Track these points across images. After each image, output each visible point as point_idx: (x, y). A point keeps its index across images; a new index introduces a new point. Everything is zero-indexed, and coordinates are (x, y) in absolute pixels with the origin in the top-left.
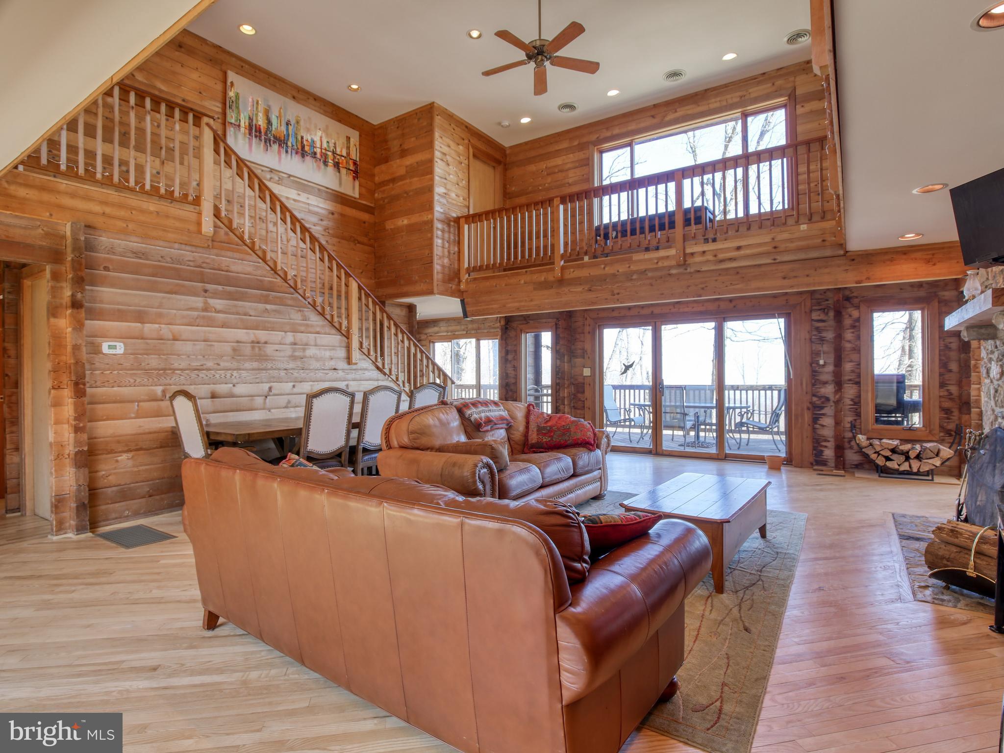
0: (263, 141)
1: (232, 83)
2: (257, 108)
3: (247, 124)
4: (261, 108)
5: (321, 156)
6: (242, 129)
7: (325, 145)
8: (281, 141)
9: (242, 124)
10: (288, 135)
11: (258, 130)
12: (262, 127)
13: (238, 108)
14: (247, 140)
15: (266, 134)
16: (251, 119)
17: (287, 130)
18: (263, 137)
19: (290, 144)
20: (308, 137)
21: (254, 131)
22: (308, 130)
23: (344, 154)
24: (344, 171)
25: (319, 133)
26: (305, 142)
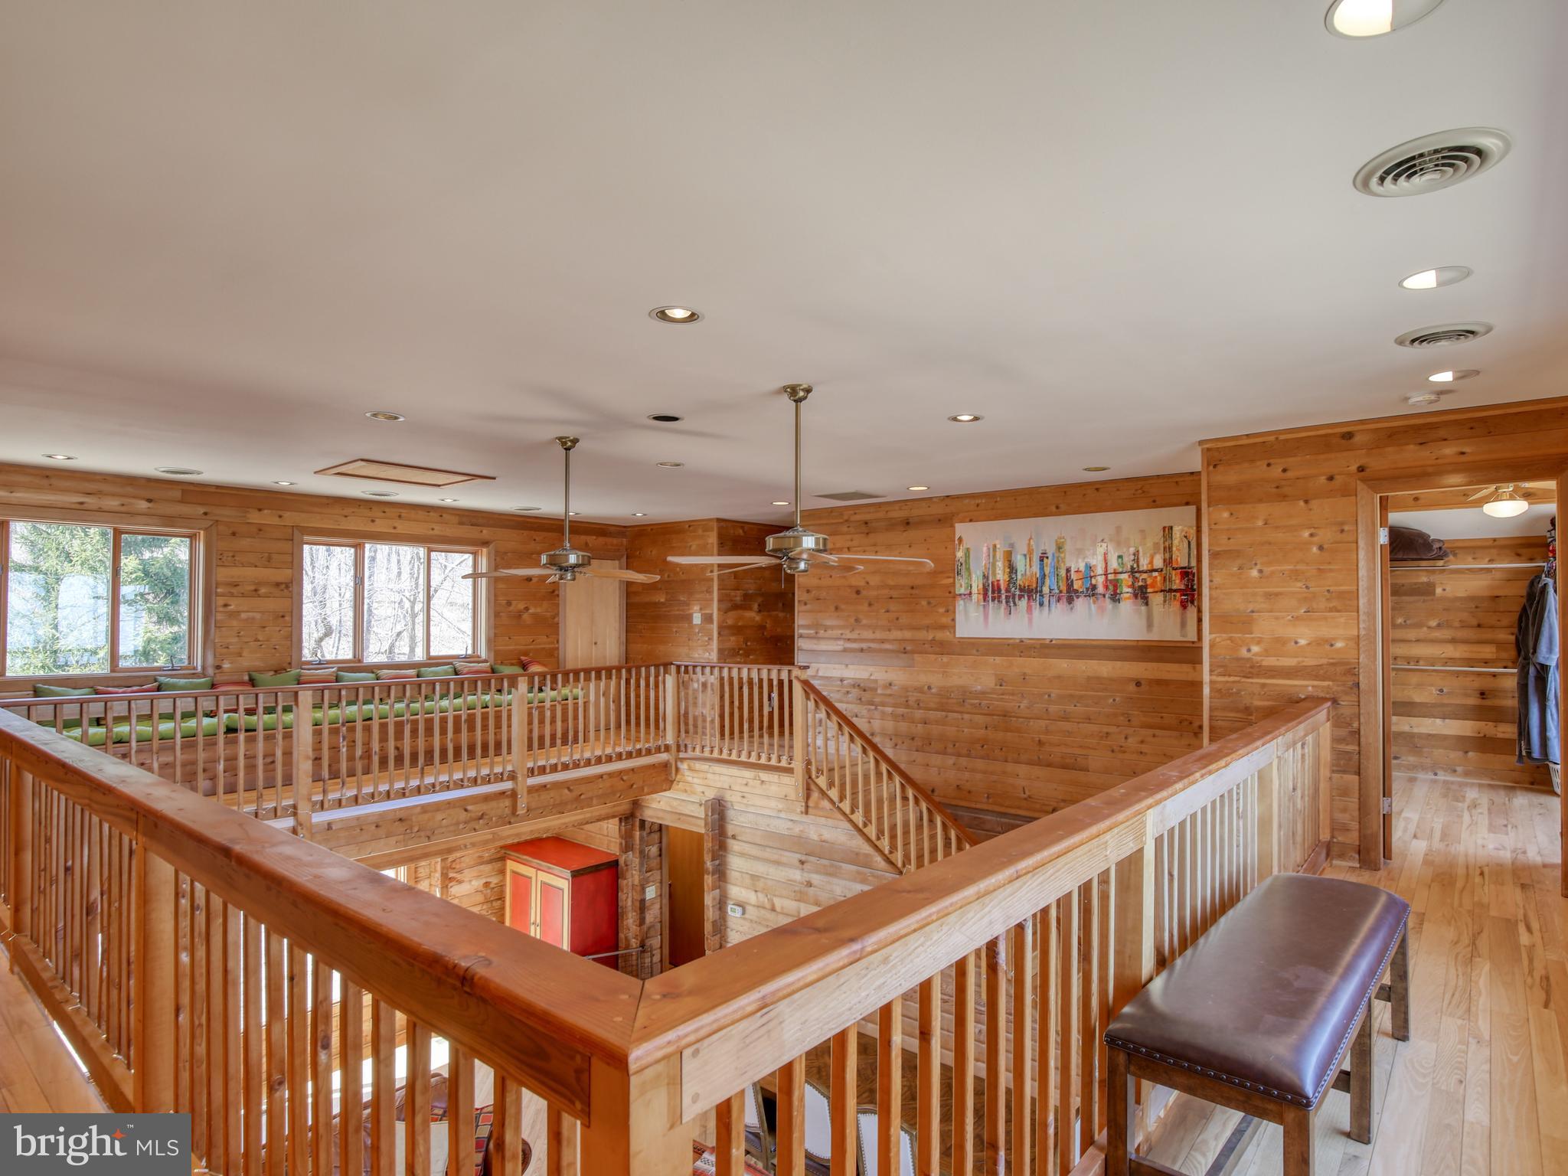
0: (1004, 601)
1: (960, 540)
2: (994, 556)
3: (981, 586)
4: (1000, 555)
5: (1107, 587)
6: (975, 597)
7: (1114, 564)
8: (1031, 592)
9: (975, 590)
10: (1044, 576)
11: (996, 589)
12: (1002, 582)
13: (968, 569)
14: (981, 608)
15: (1008, 590)
16: (985, 577)
17: (1042, 568)
18: (1003, 597)
19: (1046, 590)
20: (1077, 564)
21: (992, 592)
22: (1080, 552)
23: (1158, 563)
24: (1157, 599)
25: (1101, 550)
26: (1074, 576)
